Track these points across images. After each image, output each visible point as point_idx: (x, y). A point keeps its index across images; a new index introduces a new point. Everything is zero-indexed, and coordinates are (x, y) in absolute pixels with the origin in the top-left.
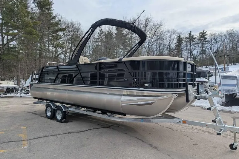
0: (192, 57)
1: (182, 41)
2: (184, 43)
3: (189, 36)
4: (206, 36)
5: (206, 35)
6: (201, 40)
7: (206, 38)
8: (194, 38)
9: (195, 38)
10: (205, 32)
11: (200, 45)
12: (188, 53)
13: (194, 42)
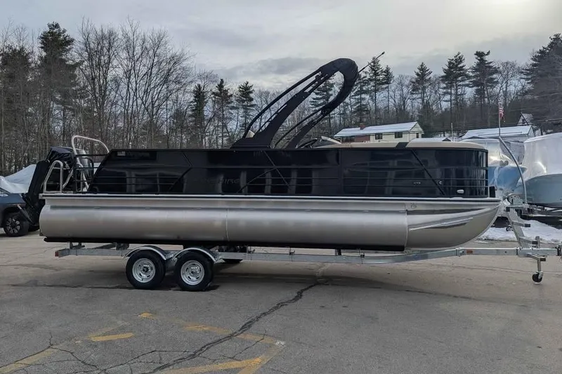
0: (226, 136)
1: (204, 99)
2: (210, 103)
3: (220, 90)
4: (251, 95)
5: (251, 92)
6: (243, 101)
7: (251, 100)
8: (229, 94)
9: (231, 95)
10: (249, 85)
11: (241, 111)
12: (218, 126)
13: (229, 103)
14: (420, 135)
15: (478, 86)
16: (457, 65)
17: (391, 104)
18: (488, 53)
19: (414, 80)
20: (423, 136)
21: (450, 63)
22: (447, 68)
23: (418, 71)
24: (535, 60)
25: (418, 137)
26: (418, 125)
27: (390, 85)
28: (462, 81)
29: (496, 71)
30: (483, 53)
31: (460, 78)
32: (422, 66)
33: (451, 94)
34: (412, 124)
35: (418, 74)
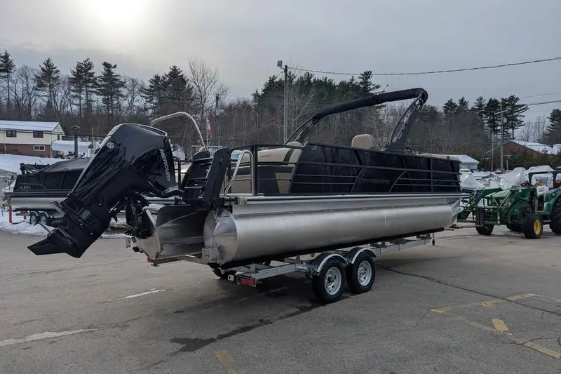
14: (61, 138)
15: (105, 95)
16: (87, 71)
17: (12, 97)
18: (115, 66)
19: (39, 75)
20: (63, 139)
21: (79, 66)
22: (75, 71)
23: (44, 66)
24: (151, 82)
25: (59, 139)
26: (59, 126)
27: (11, 74)
28: (92, 87)
29: (122, 85)
30: (110, 64)
31: (90, 85)
32: (48, 61)
33: (80, 98)
34: (55, 124)
35: (43, 69)
